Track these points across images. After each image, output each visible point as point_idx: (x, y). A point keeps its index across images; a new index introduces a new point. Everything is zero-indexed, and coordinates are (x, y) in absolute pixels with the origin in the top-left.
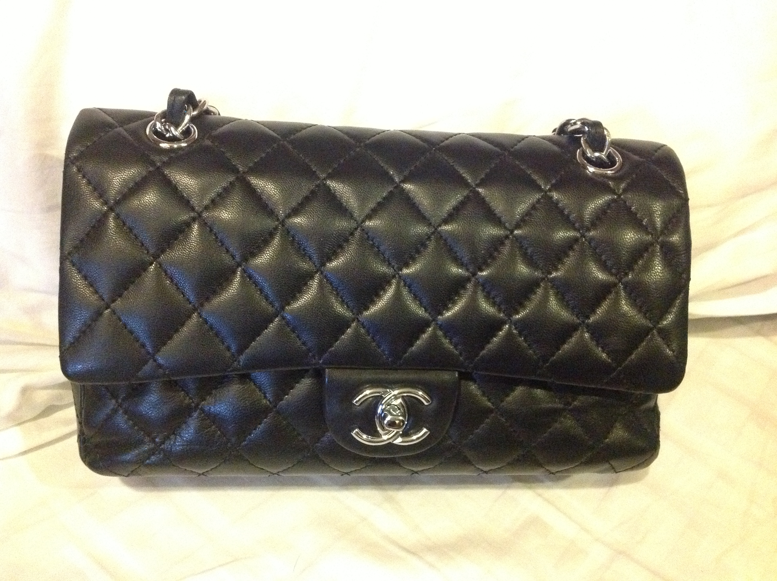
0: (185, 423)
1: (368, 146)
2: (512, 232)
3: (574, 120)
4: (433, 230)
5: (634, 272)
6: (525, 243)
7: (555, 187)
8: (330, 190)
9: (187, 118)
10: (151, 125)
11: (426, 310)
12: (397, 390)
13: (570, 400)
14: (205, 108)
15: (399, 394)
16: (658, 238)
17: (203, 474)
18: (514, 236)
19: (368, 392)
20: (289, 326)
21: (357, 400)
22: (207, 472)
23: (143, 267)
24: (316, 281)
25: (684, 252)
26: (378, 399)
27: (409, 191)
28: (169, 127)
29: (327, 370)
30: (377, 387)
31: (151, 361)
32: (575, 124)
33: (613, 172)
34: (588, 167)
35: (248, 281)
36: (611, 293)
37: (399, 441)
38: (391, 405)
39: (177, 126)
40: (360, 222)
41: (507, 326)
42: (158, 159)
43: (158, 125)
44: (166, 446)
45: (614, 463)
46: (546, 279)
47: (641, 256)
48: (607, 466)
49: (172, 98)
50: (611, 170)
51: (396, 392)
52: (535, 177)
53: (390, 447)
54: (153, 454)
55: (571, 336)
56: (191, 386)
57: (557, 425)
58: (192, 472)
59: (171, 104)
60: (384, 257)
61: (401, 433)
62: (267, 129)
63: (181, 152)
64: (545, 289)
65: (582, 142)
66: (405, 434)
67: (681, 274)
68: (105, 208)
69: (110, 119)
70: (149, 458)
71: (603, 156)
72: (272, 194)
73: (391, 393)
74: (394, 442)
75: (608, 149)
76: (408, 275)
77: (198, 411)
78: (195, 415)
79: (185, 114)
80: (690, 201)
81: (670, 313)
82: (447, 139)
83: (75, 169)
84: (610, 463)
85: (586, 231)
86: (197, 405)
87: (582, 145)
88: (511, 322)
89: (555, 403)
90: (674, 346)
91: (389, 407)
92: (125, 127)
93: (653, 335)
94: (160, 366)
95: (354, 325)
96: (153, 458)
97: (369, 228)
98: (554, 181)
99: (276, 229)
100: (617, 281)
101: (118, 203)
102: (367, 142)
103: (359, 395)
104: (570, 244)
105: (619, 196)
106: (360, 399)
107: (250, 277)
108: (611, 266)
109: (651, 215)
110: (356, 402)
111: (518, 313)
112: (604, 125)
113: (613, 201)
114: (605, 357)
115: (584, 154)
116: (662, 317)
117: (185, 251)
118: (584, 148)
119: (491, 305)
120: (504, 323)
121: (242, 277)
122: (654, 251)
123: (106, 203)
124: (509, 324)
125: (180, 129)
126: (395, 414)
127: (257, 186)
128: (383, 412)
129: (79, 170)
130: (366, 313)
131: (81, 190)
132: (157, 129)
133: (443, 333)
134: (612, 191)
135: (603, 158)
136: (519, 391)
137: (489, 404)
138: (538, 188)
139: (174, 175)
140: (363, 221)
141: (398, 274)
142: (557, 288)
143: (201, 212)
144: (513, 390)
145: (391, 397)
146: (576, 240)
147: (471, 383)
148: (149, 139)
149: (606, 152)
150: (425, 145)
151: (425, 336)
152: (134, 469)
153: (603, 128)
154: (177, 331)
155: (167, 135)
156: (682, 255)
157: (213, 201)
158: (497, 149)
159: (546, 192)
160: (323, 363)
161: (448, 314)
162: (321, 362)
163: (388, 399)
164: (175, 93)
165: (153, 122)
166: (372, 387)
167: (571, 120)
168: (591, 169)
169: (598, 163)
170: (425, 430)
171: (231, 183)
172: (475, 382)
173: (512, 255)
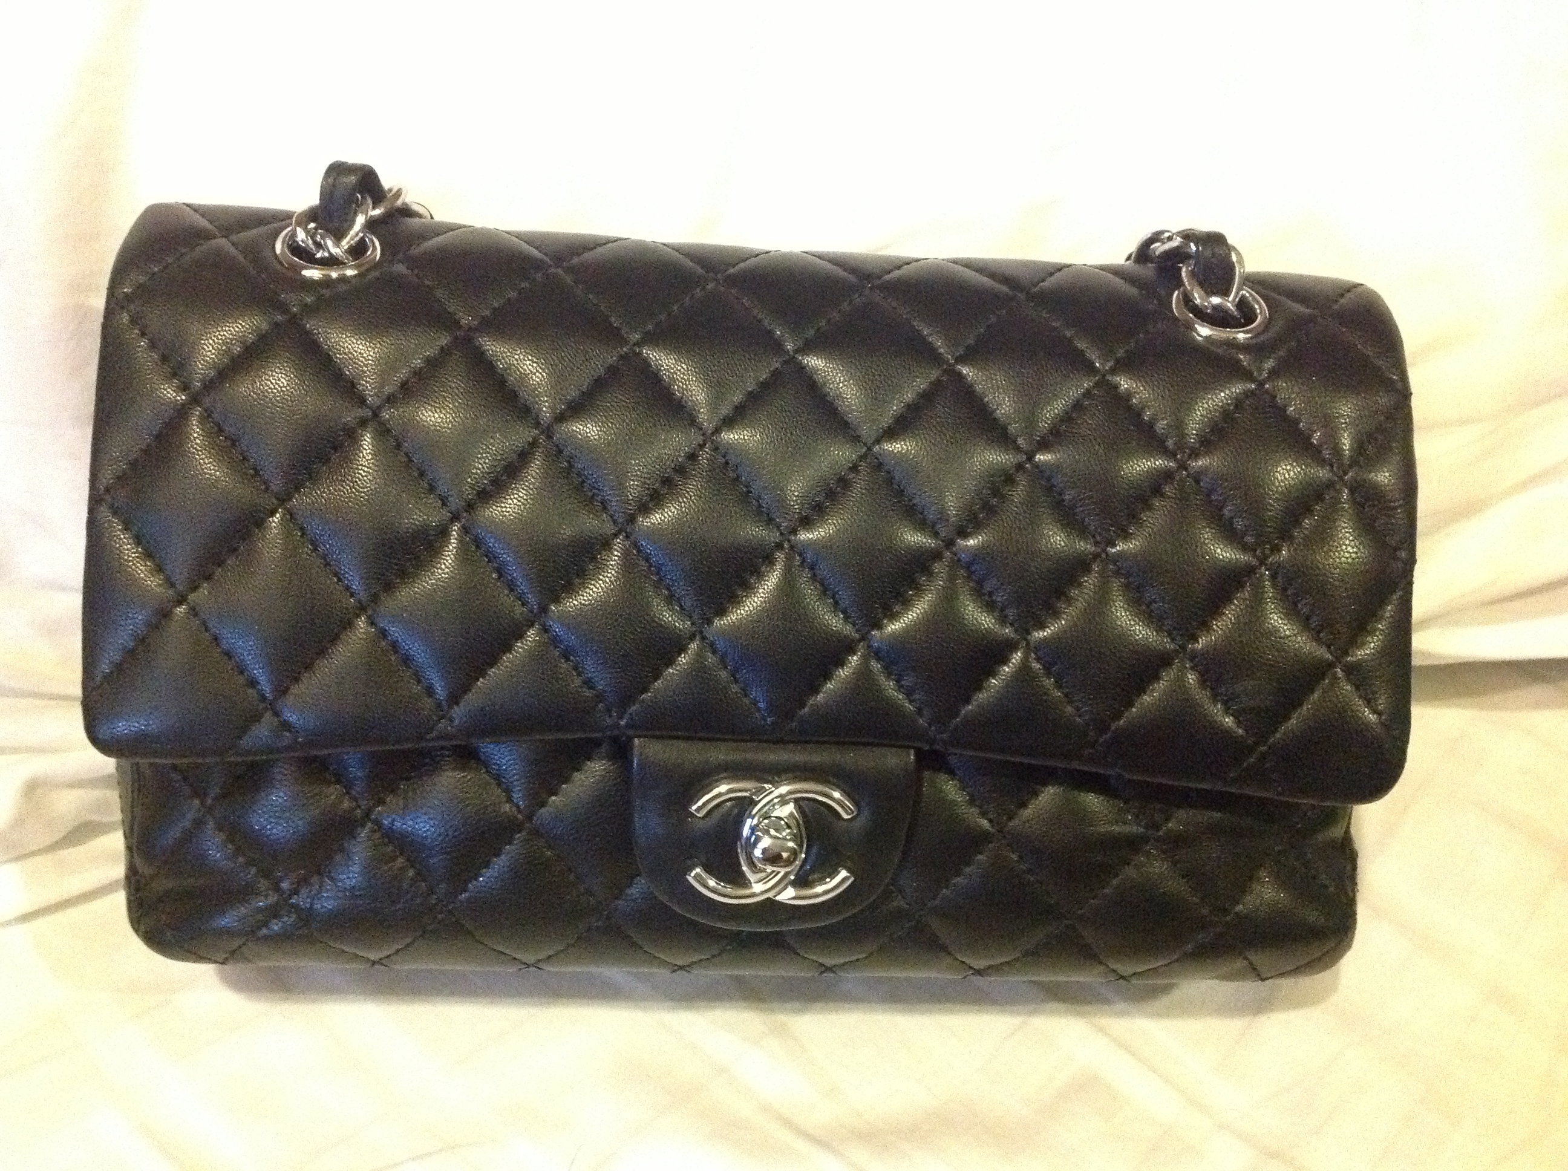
0: (342, 850)
1: (732, 281)
2: (1030, 458)
3: (1168, 231)
4: (864, 450)
5: (1292, 543)
6: (1059, 480)
7: (1124, 365)
8: (649, 365)
9: (360, 220)
10: (287, 235)
11: (847, 618)
12: (785, 785)
13: (1158, 817)
14: (399, 202)
15: (790, 793)
16: (1346, 474)
17: (380, 962)
18: (1036, 466)
19: (723, 788)
20: (556, 647)
21: (700, 805)
22: (388, 956)
23: (256, 520)
24: (616, 553)
25: (1401, 502)
26: (744, 805)
27: (815, 370)
28: (323, 237)
29: (636, 741)
30: (744, 778)
31: (268, 716)
32: (1170, 239)
33: (1250, 335)
34: (1196, 326)
35: (472, 551)
36: (1243, 587)
37: (788, 895)
38: (770, 817)
39: (338, 237)
40: (710, 432)
41: (1019, 654)
42: (294, 301)
43: (301, 235)
44: (301, 900)
45: (1255, 958)
46: (1104, 556)
47: (1308, 510)
48: (1240, 964)
49: (330, 180)
50: (1245, 332)
51: (784, 789)
52: (1081, 345)
53: (770, 907)
54: (276, 916)
55: (1157, 678)
56: (357, 772)
57: (1130, 872)
58: (357, 956)
59: (327, 193)
60: (760, 506)
61: (792, 877)
62: (525, 246)
63: (343, 287)
64: (1102, 574)
65: (1184, 274)
66: (802, 881)
67: (1396, 549)
68: (184, 398)
69: (204, 223)
70: (266, 924)
71: (1229, 305)
72: (528, 372)
73: (772, 792)
74: (778, 898)
75: (1239, 289)
76: (811, 543)
77: (370, 825)
78: (363, 833)
79: (355, 214)
80: (1413, 399)
81: (1372, 633)
82: (899, 267)
83: (125, 318)
84: (1246, 958)
85: (1190, 457)
86: (367, 815)
87: (1183, 281)
88: (1028, 644)
89: (1125, 823)
90: (1382, 703)
91: (766, 821)
92: (234, 238)
93: (1335, 678)
94: (286, 726)
95: (693, 646)
96: (276, 926)
97: (730, 445)
98: (1121, 353)
99: (534, 444)
100: (1254, 562)
101: (209, 385)
102: (732, 271)
103: (703, 796)
104: (1157, 483)
105: (1261, 384)
106: (704, 804)
107: (478, 542)
108: (1241, 531)
109: (1329, 424)
110: (699, 809)
111: (1042, 627)
112: (1230, 241)
113: (1248, 394)
114: (1230, 724)
115: (1187, 300)
116: (1354, 640)
117: (342, 486)
118: (1189, 288)
119: (985, 609)
120: (1012, 646)
121: (460, 541)
122: (1337, 501)
123: (184, 388)
124: (1022, 650)
125: (345, 243)
126: (781, 836)
127: (496, 356)
128: (752, 833)
129: (134, 321)
130: (720, 623)
131: (136, 361)
132: (297, 242)
133: (883, 666)
134: (1246, 375)
135: (1230, 309)
136: (1049, 796)
137: (985, 823)
138: (1089, 368)
139: (326, 331)
140: (717, 431)
141: (789, 541)
142: (1127, 576)
143: (379, 408)
144: (1036, 794)
145: (773, 800)
146: (1167, 475)
147: (944, 777)
148: (281, 263)
149: (1236, 297)
150: (852, 279)
151: (843, 673)
152: (235, 947)
153: (1229, 248)
154: (322, 653)
155: (319, 255)
156: (1396, 508)
157: (404, 386)
158: (1004, 289)
159: (1104, 376)
160: (627, 726)
161: (894, 627)
162: (623, 723)
163: (765, 806)
164: (337, 170)
165: (289, 229)
166: (735, 778)
167: (1163, 232)
168: (1204, 331)
169: (1219, 319)
170: (844, 873)
171: (442, 348)
172: (951, 773)
173: (1031, 504)
